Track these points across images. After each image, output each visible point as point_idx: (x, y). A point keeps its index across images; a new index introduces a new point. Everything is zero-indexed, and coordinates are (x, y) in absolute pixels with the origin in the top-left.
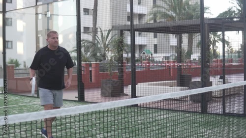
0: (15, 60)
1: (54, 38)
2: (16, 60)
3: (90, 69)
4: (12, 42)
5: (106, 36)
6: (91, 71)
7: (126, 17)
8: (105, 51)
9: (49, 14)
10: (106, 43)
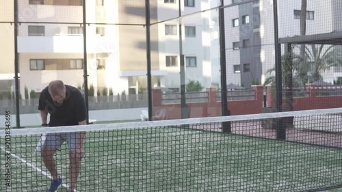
0: (196, 82)
2: (198, 82)
3: (264, 94)
4: (195, 58)
6: (265, 97)
8: (317, 68)
9: (247, 20)
10: (319, 59)
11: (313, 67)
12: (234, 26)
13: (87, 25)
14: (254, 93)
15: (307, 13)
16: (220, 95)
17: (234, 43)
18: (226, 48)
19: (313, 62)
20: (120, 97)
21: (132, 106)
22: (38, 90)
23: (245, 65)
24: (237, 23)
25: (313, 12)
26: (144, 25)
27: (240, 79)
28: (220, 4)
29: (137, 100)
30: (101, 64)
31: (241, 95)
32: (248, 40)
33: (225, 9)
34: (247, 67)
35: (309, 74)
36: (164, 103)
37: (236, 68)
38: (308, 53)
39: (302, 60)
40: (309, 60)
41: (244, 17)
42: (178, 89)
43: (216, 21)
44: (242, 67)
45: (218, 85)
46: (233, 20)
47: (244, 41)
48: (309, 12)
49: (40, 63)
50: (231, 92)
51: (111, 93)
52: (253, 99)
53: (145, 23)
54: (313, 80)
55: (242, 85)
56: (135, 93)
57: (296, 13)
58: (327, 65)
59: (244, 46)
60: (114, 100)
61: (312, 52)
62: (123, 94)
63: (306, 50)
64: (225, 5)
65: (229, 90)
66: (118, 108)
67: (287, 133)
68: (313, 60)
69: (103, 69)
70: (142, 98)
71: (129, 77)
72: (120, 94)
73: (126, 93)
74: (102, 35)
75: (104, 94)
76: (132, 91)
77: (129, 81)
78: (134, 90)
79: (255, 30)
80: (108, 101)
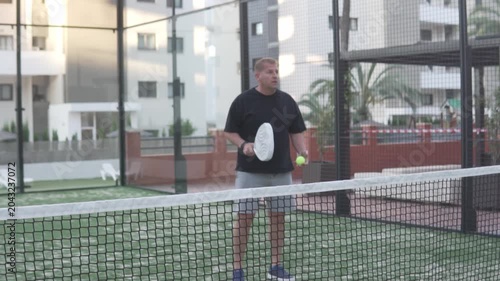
0: (184, 121)
1: (271, 72)
2: (188, 122)
4: (182, 84)
5: (367, 72)
7: (419, 33)
8: (365, 102)
9: (260, 29)
10: (367, 87)
13: (22, 28)
20: (70, 144)
21: (89, 157)
25: (356, 19)
26: (114, 30)
29: (95, 147)
30: (40, 93)
35: (353, 110)
36: (145, 154)
40: (353, 90)
41: (255, 26)
42: (157, 131)
51: (56, 138)
53: (115, 26)
54: (359, 118)
56: (91, 137)
58: (379, 97)
60: (60, 148)
62: (74, 138)
68: (358, 90)
69: (42, 101)
70: (102, 145)
71: (82, 113)
72: (70, 139)
73: (79, 137)
74: (41, 49)
75: (45, 138)
76: (86, 134)
77: (83, 119)
78: (90, 132)
79: (272, 45)
80: (51, 149)
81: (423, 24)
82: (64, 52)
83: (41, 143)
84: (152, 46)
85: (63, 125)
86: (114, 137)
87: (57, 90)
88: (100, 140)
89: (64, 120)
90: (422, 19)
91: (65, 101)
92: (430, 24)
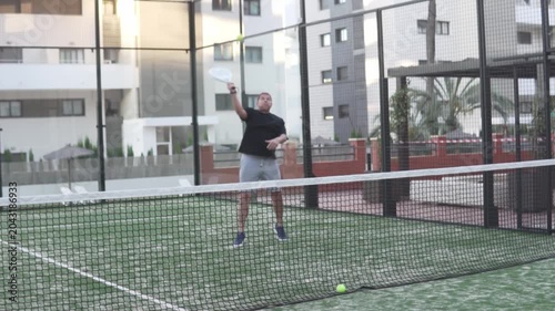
3: (368, 151)
6: (369, 155)
7: (515, 34)
8: (453, 111)
9: (344, 35)
10: (455, 96)
11: (446, 109)
12: (323, 45)
14: (352, 151)
15: (438, 26)
16: (301, 153)
17: (323, 73)
18: (310, 84)
19: (447, 102)
20: (145, 159)
22: (13, 149)
23: (341, 107)
24: (327, 40)
25: (448, 23)
26: (187, 50)
27: (332, 129)
28: (301, 21)
29: (171, 163)
30: (113, 107)
31: (333, 153)
32: (345, 67)
33: (308, 28)
34: (344, 110)
35: (441, 120)
36: (217, 166)
37: (326, 111)
38: (438, 87)
39: (429, 99)
40: (439, 99)
41: (338, 32)
42: (236, 145)
43: (294, 37)
44: (336, 110)
45: (298, 139)
46: (322, 36)
47: (339, 69)
48: (441, 23)
49: (16, 105)
50: (320, 149)
51: (131, 154)
52: (351, 159)
53: (188, 47)
54: (447, 128)
55: (336, 139)
56: (167, 153)
57: (421, 23)
58: (468, 106)
59: (339, 78)
60: (135, 164)
61: (444, 87)
62: (150, 153)
63: (436, 83)
64: (307, 21)
65: (316, 146)
66: (141, 176)
67: (398, 209)
68: (446, 98)
69: (115, 115)
70: (178, 161)
71: (157, 128)
72: (146, 154)
73: (155, 153)
74: (113, 62)
75: (120, 154)
76: (162, 150)
77: (158, 134)
78: (166, 147)
79: (357, 52)
80: (126, 165)
81: (520, 26)
82: (137, 65)
83: (116, 159)
84: (229, 55)
85: (138, 140)
86: (189, 152)
87: (131, 104)
88: (177, 155)
89: (138, 135)
90: (519, 21)
91: (140, 116)
92: (528, 26)
